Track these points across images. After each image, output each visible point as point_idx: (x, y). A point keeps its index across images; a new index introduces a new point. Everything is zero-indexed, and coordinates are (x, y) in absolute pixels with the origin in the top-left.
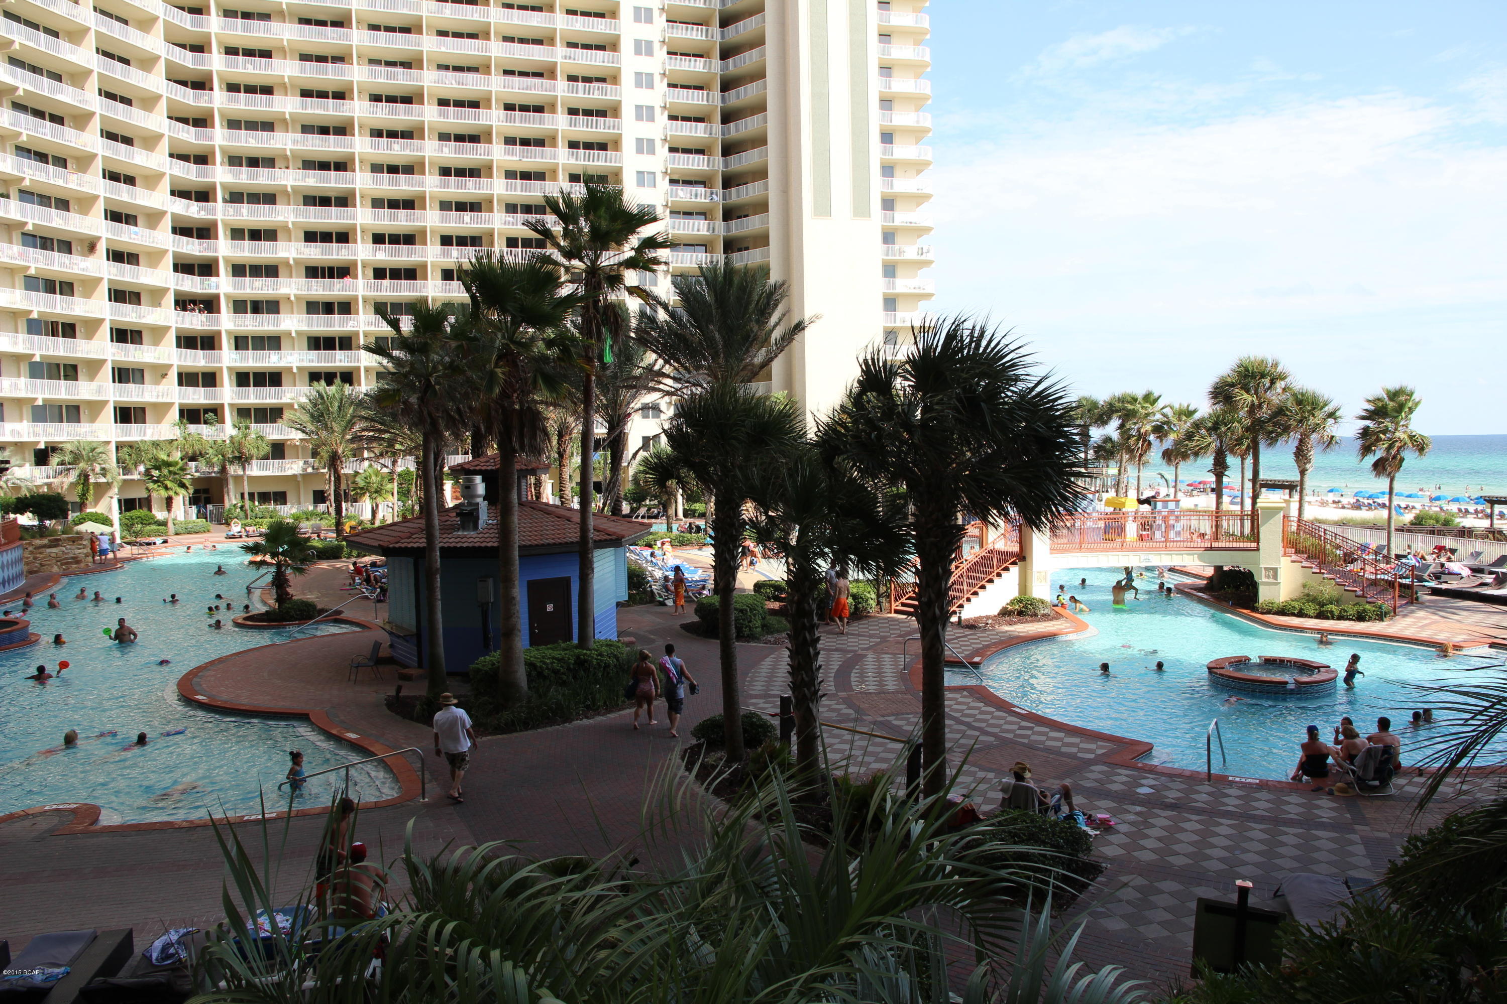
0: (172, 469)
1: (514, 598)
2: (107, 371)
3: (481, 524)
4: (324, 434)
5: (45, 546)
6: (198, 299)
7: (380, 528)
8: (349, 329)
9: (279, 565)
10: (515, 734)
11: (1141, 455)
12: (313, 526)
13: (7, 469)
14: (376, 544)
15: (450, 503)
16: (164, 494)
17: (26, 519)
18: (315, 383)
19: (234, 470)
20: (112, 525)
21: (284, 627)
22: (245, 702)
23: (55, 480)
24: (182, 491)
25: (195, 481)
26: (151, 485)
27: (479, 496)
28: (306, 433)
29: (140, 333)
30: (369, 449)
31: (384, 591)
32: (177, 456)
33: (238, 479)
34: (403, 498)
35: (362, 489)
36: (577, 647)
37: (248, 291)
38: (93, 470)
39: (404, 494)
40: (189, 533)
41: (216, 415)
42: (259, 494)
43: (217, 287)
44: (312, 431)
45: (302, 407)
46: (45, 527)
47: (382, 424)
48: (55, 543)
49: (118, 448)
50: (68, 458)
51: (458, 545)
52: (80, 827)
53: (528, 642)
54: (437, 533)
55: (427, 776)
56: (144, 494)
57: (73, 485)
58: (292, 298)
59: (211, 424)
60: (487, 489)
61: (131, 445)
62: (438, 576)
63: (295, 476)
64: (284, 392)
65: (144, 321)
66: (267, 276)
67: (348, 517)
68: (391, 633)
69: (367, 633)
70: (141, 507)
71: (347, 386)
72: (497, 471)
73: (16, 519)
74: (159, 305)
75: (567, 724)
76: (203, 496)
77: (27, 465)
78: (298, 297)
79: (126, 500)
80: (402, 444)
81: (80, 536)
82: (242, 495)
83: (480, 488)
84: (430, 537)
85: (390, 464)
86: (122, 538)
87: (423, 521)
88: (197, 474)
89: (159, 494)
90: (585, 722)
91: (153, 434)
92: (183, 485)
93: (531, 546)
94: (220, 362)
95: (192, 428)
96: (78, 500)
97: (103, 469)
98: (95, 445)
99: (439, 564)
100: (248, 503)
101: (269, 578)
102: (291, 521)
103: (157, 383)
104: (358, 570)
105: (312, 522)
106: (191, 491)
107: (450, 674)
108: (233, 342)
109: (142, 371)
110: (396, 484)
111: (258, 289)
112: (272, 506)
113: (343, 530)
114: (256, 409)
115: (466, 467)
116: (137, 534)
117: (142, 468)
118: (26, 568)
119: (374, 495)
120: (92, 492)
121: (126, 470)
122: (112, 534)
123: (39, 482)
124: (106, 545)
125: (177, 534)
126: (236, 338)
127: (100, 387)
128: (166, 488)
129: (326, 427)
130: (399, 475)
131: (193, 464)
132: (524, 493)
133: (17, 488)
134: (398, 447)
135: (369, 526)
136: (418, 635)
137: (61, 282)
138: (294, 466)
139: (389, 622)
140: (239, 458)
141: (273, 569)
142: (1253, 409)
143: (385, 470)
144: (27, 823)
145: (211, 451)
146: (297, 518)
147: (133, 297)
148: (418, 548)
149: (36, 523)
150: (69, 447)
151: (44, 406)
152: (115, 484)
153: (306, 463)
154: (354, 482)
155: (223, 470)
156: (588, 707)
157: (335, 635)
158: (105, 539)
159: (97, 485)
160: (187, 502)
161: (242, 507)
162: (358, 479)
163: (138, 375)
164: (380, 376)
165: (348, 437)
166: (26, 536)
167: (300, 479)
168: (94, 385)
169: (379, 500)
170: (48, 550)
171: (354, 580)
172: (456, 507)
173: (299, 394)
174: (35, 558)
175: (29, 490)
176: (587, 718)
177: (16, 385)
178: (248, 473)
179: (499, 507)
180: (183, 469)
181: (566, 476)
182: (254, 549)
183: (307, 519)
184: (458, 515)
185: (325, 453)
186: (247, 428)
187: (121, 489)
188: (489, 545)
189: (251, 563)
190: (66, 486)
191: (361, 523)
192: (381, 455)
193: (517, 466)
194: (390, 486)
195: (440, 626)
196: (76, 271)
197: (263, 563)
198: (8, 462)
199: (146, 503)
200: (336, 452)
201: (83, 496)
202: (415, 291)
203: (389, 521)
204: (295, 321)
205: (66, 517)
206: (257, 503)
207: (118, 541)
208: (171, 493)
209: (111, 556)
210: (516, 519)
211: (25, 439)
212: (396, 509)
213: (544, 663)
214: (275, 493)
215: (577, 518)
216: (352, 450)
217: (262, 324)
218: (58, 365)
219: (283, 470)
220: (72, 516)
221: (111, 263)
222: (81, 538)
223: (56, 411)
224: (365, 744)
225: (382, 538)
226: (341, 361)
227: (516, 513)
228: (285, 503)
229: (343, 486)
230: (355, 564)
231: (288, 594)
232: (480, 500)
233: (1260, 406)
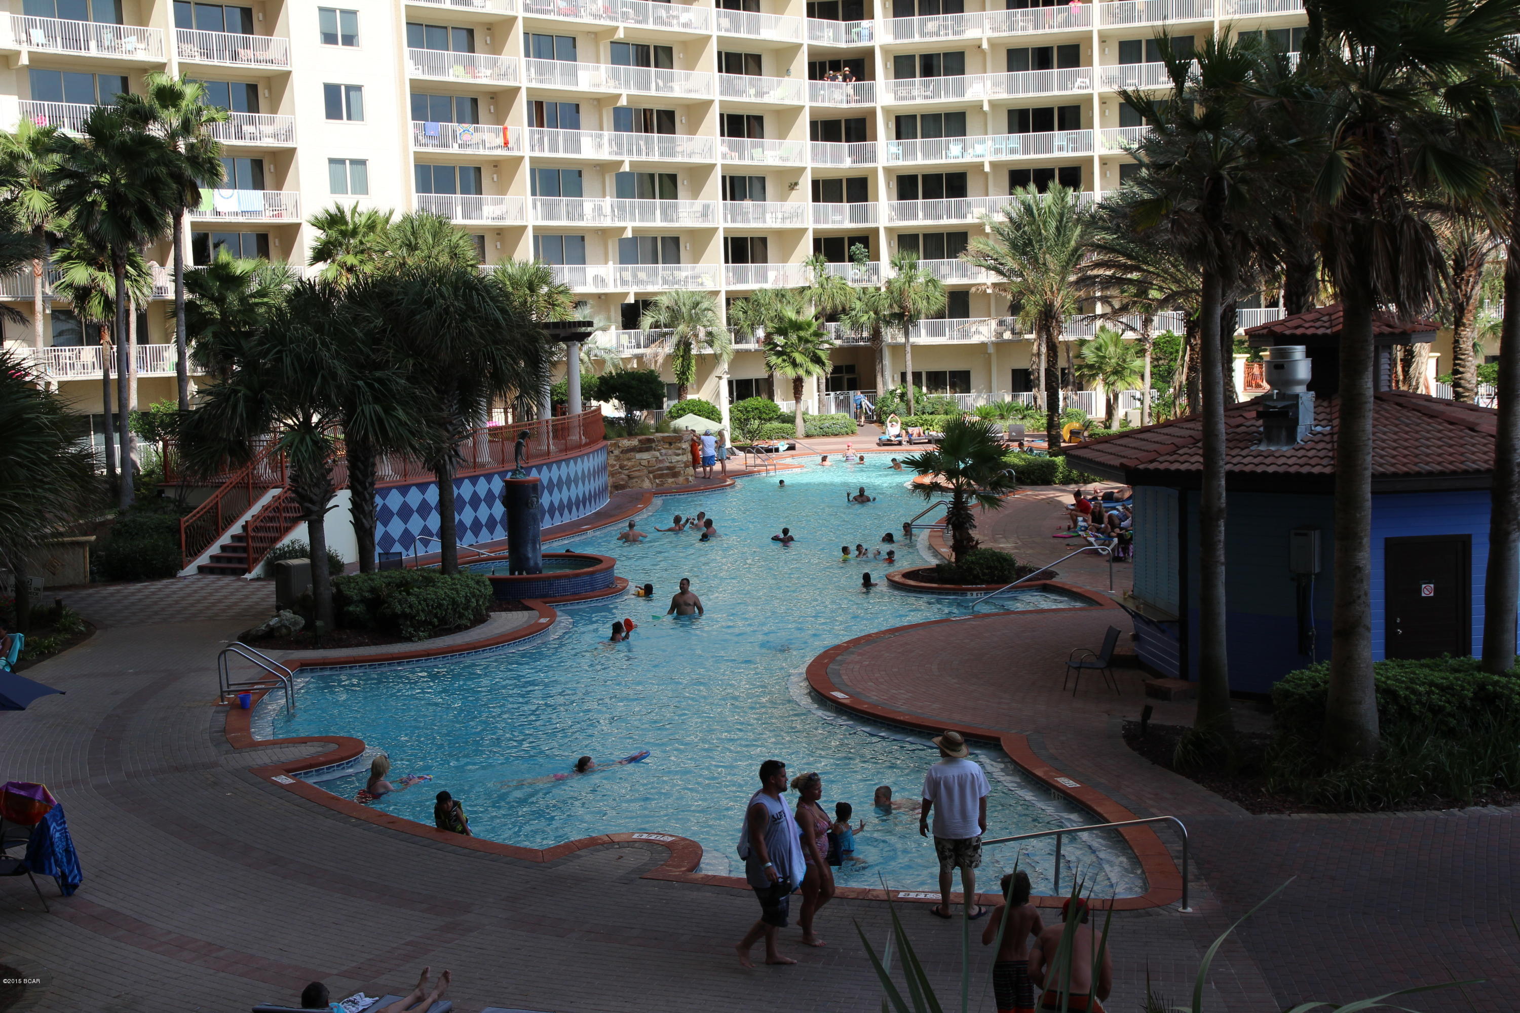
0: (802, 333)
1: (1359, 569)
2: (715, 183)
3: (1302, 432)
4: (1031, 276)
5: (633, 449)
6: (842, 58)
7: (1122, 435)
8: (1076, 91)
9: (958, 491)
10: (1353, 816)
12: (1011, 429)
13: (589, 334)
14: (1116, 462)
15: (1243, 396)
16: (790, 373)
17: (611, 409)
18: (1019, 190)
19: (892, 335)
20: (720, 420)
21: (963, 592)
22: (903, 708)
23: (648, 351)
24: (816, 370)
25: (835, 353)
26: (774, 360)
27: (1300, 383)
28: (1000, 272)
29: (759, 119)
30: (1105, 300)
31: (1124, 542)
32: (810, 312)
33: (898, 349)
34: (1160, 384)
35: (1091, 367)
36: (1479, 668)
37: (917, 38)
38: (696, 336)
39: (1162, 377)
40: (826, 435)
41: (867, 246)
42: (929, 374)
43: (871, 36)
44: (1012, 271)
45: (997, 230)
46: (635, 421)
47: (1129, 257)
48: (646, 446)
49: (730, 299)
50: (663, 318)
51: (1259, 469)
52: (676, 872)
53: (1382, 651)
54: (1223, 448)
55: (1192, 868)
56: (763, 374)
57: (669, 358)
58: (985, 46)
59: (859, 261)
60: (1315, 369)
61: (746, 297)
62: (1222, 523)
63: (983, 345)
64: (969, 205)
65: (767, 99)
66: (946, 11)
67: (1069, 416)
68: (1135, 616)
69: (1095, 613)
70: (758, 394)
71: (1070, 191)
72: (1336, 335)
73: (599, 408)
74: (787, 72)
75: (1455, 811)
76: (846, 377)
77: (613, 327)
78: (992, 43)
79: (739, 382)
80: (1161, 289)
81: (677, 437)
82: (903, 376)
83: (1303, 369)
84: (1210, 454)
85: (1138, 325)
86: (733, 440)
87: (1199, 426)
88: (838, 343)
89: (784, 373)
90: (1492, 810)
91: (776, 280)
92: (817, 360)
93: (1395, 474)
94: (874, 160)
95: (832, 268)
96: (675, 380)
97: (710, 334)
98: (699, 299)
99: (1223, 499)
100: (911, 389)
101: (942, 512)
102: (976, 419)
103: (783, 198)
104: (1082, 505)
105: (1010, 422)
106: (829, 369)
107: (1235, 694)
108: (893, 125)
109: (762, 180)
110: (1148, 359)
111: (931, 34)
112: (948, 395)
113: (1059, 436)
114: (926, 236)
115: (1278, 329)
116: (753, 434)
117: (761, 333)
118: (610, 481)
119: (1112, 379)
120: (694, 369)
121: (740, 337)
122: (720, 434)
123: (627, 353)
124: (711, 451)
125: (808, 436)
126: (898, 119)
127: (706, 207)
128: (795, 364)
129: (1034, 261)
130: (1155, 344)
131: (832, 326)
132: (1384, 377)
133: (601, 363)
134: (1154, 294)
135: (1101, 430)
136: (1183, 622)
137: (656, 47)
138: (984, 329)
139: (1133, 597)
140: (900, 316)
141: (950, 497)
143: (1130, 335)
144: (612, 854)
145: (858, 305)
146: (985, 416)
147: (752, 64)
148: (1188, 471)
149: (622, 414)
150: (664, 301)
151: (634, 238)
152: (725, 356)
153: (1001, 323)
154: (1079, 356)
155: (876, 335)
156: (1499, 783)
157: (1043, 611)
158: (710, 441)
159: (701, 358)
160: (823, 387)
161: (902, 396)
162: (1085, 351)
163: (757, 186)
164: (1126, 171)
165: (1072, 278)
166: (611, 434)
167: (991, 350)
168: (699, 204)
169: (1120, 386)
170: (639, 456)
171: (1075, 522)
172: (1255, 401)
173: (993, 209)
174: (622, 467)
175: (615, 366)
176: (1497, 803)
177: (600, 208)
178: (912, 340)
179: (1337, 401)
180: (817, 334)
181: (1467, 345)
182: (923, 465)
183: (1002, 417)
184: (1260, 415)
185: (1032, 310)
186: (913, 266)
187: (732, 365)
188: (1316, 470)
189: (918, 486)
190: (660, 360)
191: (1088, 425)
192: (1124, 309)
193: (1375, 328)
194: (1138, 363)
195: (1222, 609)
196: (676, 29)
197: (935, 487)
198: (590, 324)
199: (766, 386)
200: (1051, 305)
201: (683, 374)
202: (1191, 15)
203: (1136, 424)
204: (989, 83)
205: (661, 407)
206: (924, 390)
207: (728, 444)
208: (801, 372)
209: (717, 467)
210: (1368, 424)
211: (611, 289)
212: (1148, 401)
213: (1414, 692)
214: (954, 374)
215: (1490, 426)
216: (1078, 301)
217: (936, 94)
218: (652, 176)
219: (965, 334)
220: (668, 404)
221: (722, 10)
222: (679, 439)
223: (649, 246)
224: (1088, 799)
225: (1128, 452)
226: (1061, 149)
227: (1370, 415)
228: (968, 390)
229: (1062, 363)
230: (1077, 494)
231: (971, 539)
232: (1300, 390)
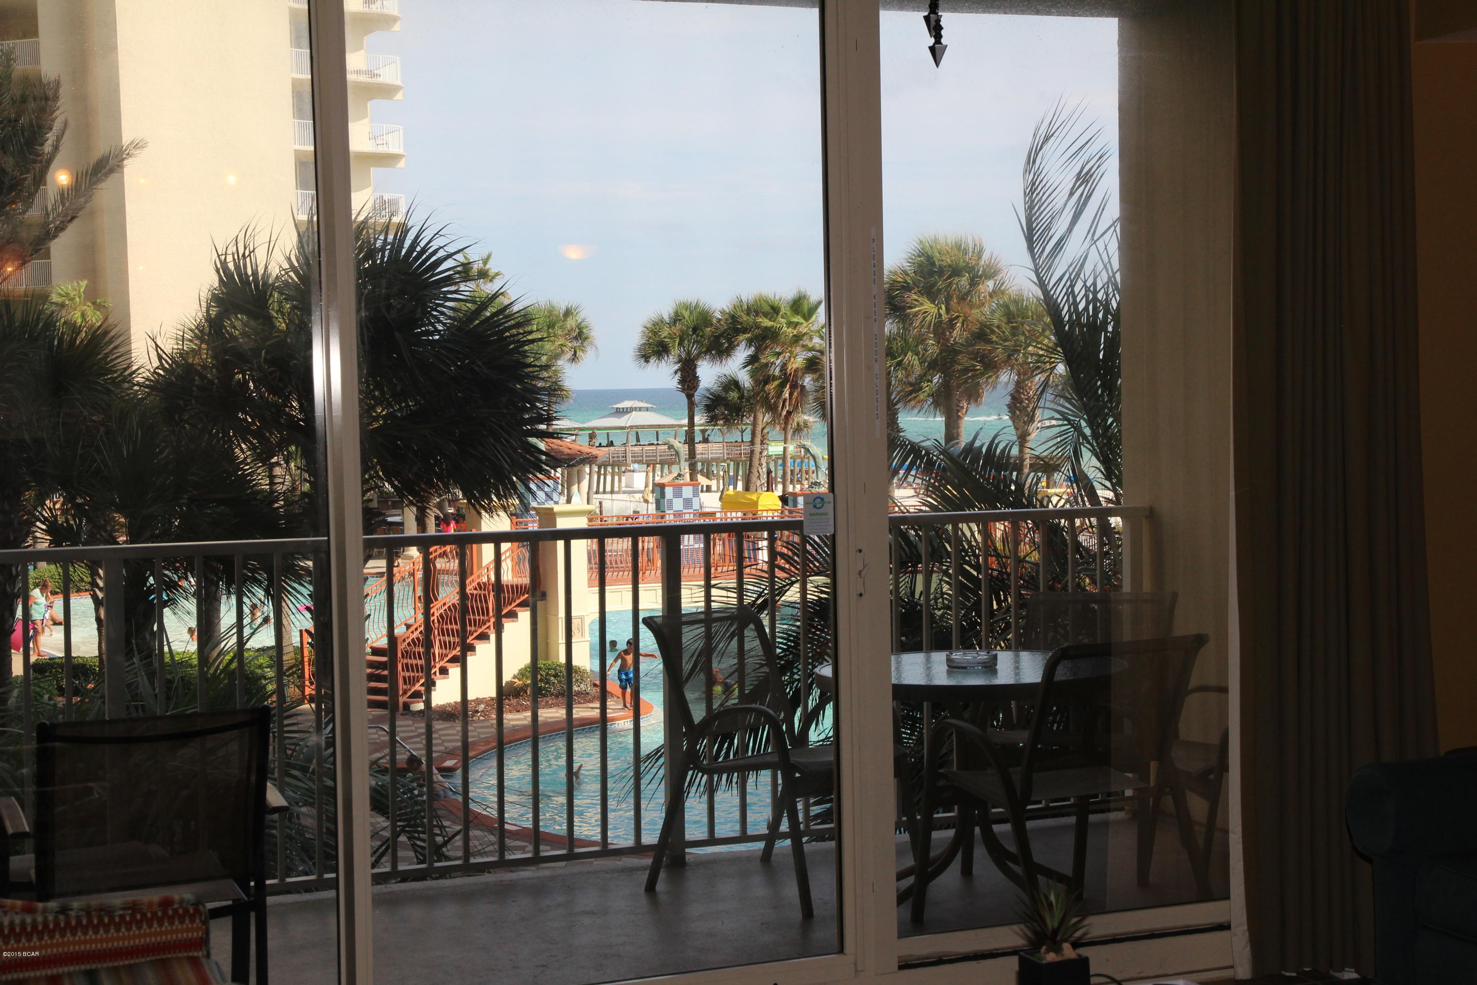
11: (789, 413)
142: (941, 329)
233: (951, 324)
